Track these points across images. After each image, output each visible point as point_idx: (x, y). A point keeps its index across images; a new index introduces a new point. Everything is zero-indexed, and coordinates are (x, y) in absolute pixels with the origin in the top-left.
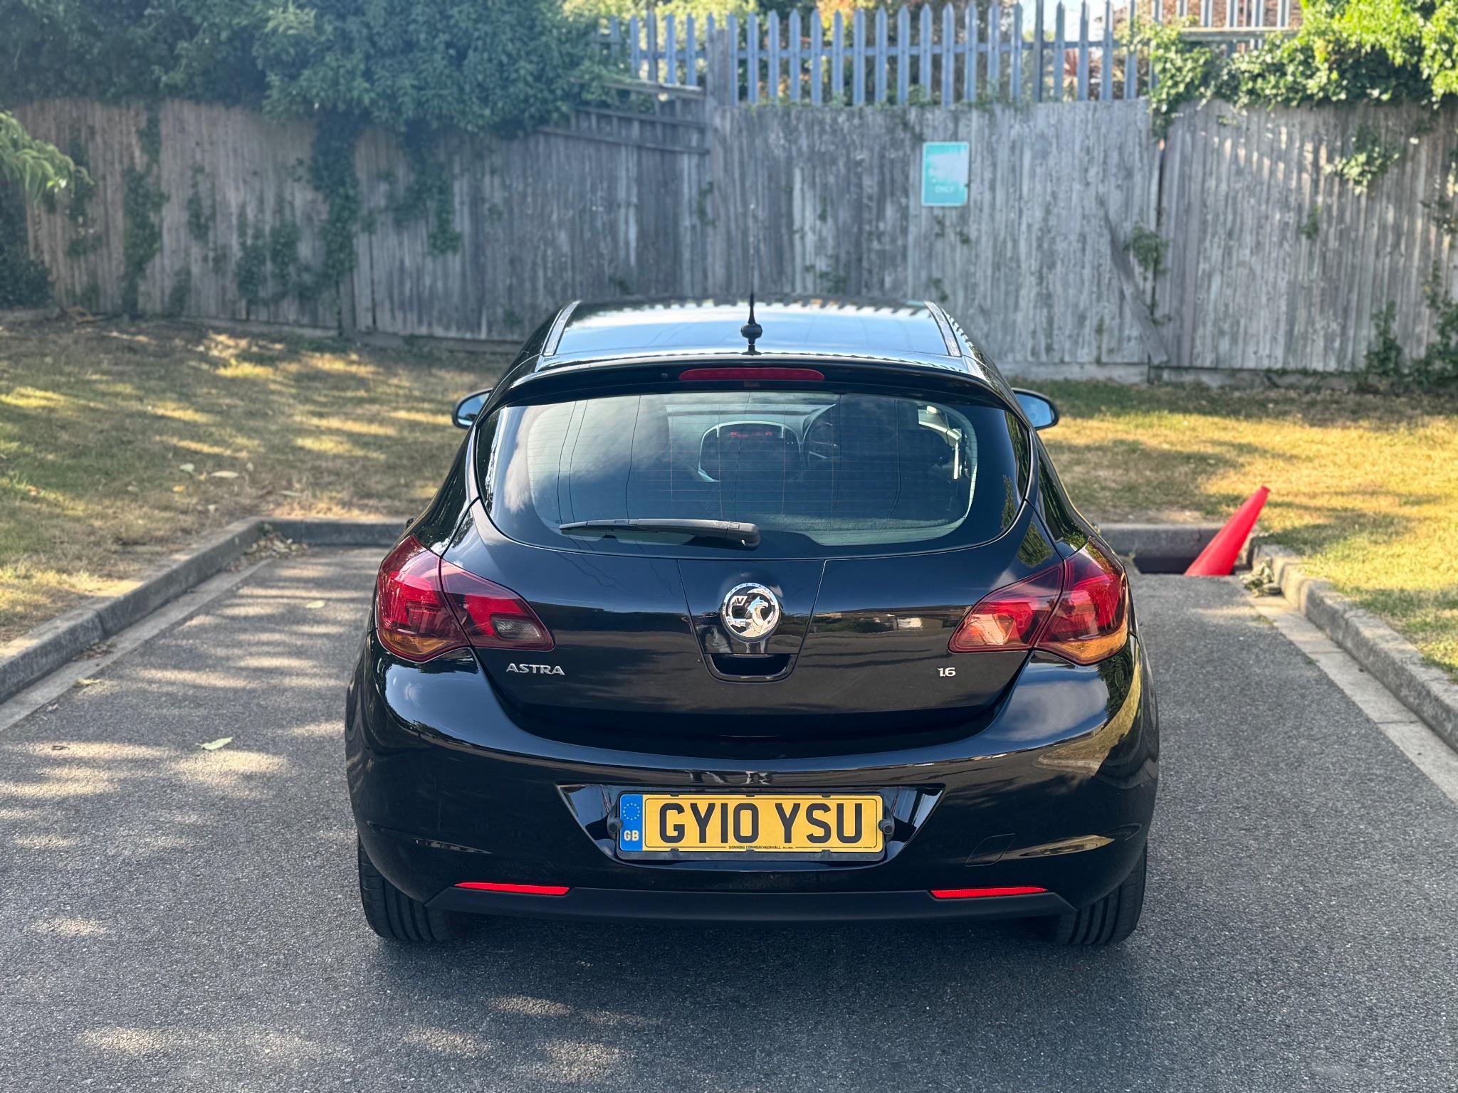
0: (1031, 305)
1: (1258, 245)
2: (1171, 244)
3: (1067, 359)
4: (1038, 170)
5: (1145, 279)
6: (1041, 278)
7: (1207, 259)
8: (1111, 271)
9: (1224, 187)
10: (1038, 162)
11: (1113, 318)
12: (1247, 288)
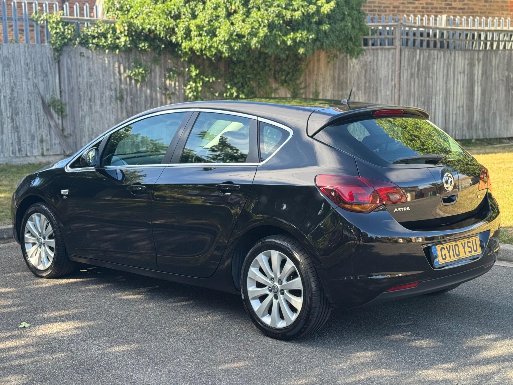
0: (9, 131)
1: (102, 104)
2: (67, 104)
3: (28, 154)
4: (6, 72)
5: (58, 119)
6: (13, 120)
7: (82, 110)
8: (43, 115)
9: (85, 80)
10: (6, 69)
11: (47, 136)
12: (100, 121)
